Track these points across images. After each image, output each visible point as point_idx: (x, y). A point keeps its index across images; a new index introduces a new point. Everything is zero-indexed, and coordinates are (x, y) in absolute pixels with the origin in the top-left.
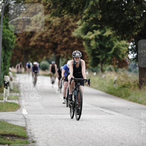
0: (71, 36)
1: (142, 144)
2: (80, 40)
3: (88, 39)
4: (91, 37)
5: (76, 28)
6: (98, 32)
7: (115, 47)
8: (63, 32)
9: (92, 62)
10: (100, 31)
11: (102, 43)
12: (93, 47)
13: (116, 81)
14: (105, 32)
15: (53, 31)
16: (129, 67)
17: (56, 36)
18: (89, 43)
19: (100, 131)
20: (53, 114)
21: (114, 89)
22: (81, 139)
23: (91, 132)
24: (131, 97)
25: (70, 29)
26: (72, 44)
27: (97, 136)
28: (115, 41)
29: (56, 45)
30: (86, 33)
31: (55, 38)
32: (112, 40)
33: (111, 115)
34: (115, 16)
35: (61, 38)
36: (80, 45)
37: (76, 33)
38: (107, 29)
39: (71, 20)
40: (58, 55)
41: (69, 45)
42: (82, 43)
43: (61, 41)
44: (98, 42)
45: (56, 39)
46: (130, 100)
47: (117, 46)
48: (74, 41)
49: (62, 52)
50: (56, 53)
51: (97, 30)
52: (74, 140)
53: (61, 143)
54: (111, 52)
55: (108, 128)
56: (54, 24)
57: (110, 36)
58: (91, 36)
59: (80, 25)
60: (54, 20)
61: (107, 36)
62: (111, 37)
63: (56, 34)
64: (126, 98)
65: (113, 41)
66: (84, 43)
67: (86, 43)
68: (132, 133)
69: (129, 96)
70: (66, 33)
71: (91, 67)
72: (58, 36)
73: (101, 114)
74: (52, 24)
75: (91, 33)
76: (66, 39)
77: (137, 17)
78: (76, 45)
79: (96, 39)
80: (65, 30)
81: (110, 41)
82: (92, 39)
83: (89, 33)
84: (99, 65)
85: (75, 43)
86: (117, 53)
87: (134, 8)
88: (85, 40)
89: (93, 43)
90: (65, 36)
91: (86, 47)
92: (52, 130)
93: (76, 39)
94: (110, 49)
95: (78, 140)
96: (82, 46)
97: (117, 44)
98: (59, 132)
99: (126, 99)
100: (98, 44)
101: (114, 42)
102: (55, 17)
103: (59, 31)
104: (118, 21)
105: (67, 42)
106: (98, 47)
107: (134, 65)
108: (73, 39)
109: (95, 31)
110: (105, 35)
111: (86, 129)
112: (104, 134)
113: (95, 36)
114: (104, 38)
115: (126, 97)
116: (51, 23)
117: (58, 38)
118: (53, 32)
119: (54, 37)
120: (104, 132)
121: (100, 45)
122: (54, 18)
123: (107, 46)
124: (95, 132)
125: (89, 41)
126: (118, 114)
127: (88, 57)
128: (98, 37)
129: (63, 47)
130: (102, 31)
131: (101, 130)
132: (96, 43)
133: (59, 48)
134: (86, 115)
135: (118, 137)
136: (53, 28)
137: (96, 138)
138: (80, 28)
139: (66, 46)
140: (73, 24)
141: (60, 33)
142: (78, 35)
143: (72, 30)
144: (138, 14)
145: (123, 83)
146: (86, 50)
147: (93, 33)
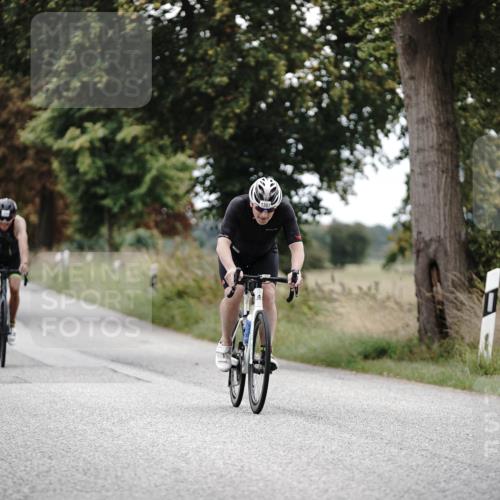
0: (16, 143)
1: (240, 470)
2: (43, 153)
3: (69, 150)
4: (76, 145)
5: (32, 117)
6: (98, 131)
7: (154, 173)
9: (82, 221)
10: (103, 126)
11: (112, 161)
12: (85, 173)
13: (155, 277)
14: (120, 128)
16: (197, 233)
18: (74, 162)
19: (108, 433)
22: (50, 458)
23: (80, 438)
24: (202, 326)
25: (12, 121)
26: (18, 167)
27: (100, 449)
28: (152, 154)
30: (61, 134)
32: (141, 150)
33: (141, 383)
36: (45, 168)
37: (33, 130)
38: (125, 119)
39: (14, 92)
41: (10, 171)
42: (48, 162)
44: (101, 158)
46: (201, 337)
47: (158, 170)
48: (24, 159)
51: (94, 123)
52: (29, 463)
54: (143, 189)
55: (132, 423)
57: (135, 138)
58: (76, 140)
61: (128, 140)
62: (140, 141)
64: (187, 329)
65: (145, 154)
66: (56, 165)
67: (61, 163)
68: (208, 439)
69: (197, 322)
71: (78, 237)
73: (110, 381)
75: (77, 132)
77: (218, 80)
78: (30, 170)
79: (93, 150)
81: (136, 154)
82: (81, 149)
83: (73, 131)
84: (104, 230)
85: (28, 163)
86: (159, 190)
87: (211, 52)
88: (59, 153)
89: (85, 163)
91: (62, 176)
93: (31, 152)
94: (136, 181)
95: (41, 462)
96: (50, 173)
97: (158, 163)
99: (187, 333)
100: (99, 163)
101: (148, 157)
106: (103, 173)
107: (212, 229)
108: (22, 151)
109: (88, 125)
110: (120, 137)
111: (66, 428)
112: (120, 442)
113: (91, 142)
114: (117, 147)
115: (187, 325)
120: (120, 435)
121: (108, 167)
123: (127, 171)
124: (92, 438)
125: (70, 158)
126: (161, 379)
127: (67, 206)
128: (98, 144)
130: (112, 125)
131: (111, 431)
132: (94, 162)
134: (66, 385)
135: (164, 450)
137: (97, 454)
138: (45, 116)
140: (21, 105)
142: (37, 138)
143: (18, 125)
144: (221, 69)
145: (180, 284)
146: (62, 186)
147: (84, 131)
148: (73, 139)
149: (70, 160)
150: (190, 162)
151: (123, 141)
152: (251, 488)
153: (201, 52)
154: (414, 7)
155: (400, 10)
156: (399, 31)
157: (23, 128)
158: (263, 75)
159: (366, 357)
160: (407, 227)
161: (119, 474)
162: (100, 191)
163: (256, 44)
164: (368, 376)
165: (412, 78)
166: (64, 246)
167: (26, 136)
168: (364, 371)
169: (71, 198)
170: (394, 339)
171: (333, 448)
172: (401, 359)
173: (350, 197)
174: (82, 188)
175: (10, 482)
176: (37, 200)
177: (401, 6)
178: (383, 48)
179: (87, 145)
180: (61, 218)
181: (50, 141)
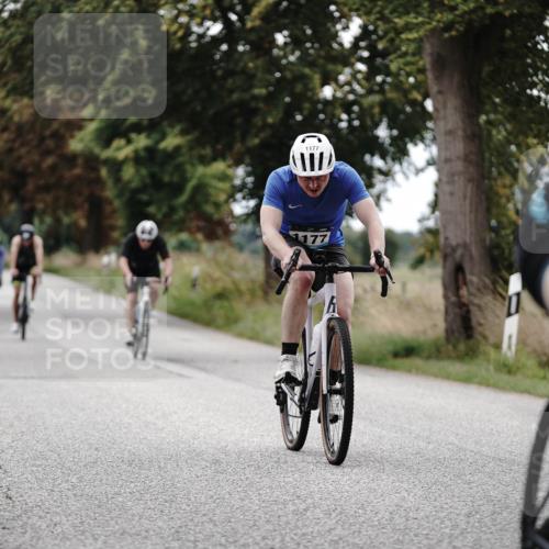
0: (66, 151)
1: (276, 462)
2: (91, 162)
4: (121, 155)
5: (80, 128)
6: (141, 141)
7: (195, 182)
8: (42, 139)
9: (128, 226)
10: (148, 137)
11: (156, 169)
12: (129, 182)
14: (163, 137)
15: (12, 136)
16: (236, 238)
17: (23, 151)
18: (119, 171)
19: (152, 426)
20: (16, 378)
21: (192, 304)
22: (96, 449)
23: (125, 430)
24: (240, 326)
25: (62, 131)
26: (67, 174)
27: (144, 441)
29: (21, 176)
30: (107, 143)
31: (20, 158)
33: (183, 379)
34: (190, 91)
35: (36, 157)
36: (93, 175)
37: (82, 140)
38: (168, 130)
40: (27, 206)
41: (60, 178)
42: (96, 170)
43: (38, 166)
44: (146, 167)
45: (24, 161)
46: (240, 335)
47: (199, 180)
48: (73, 166)
49: (39, 197)
50: (23, 200)
51: (139, 134)
52: (76, 454)
53: (38, 463)
54: (183, 198)
56: (16, 118)
57: (177, 149)
58: (121, 150)
59: (92, 120)
60: (15, 107)
61: (170, 148)
62: (183, 151)
63: (22, 145)
66: (104, 172)
67: (109, 172)
68: (246, 432)
70: (50, 143)
72: (29, 152)
74: (11, 118)
75: (123, 142)
76: (50, 161)
78: (79, 178)
79: (137, 159)
80: (48, 133)
82: (126, 160)
83: (118, 142)
85: (77, 171)
86: (199, 198)
87: (251, 65)
88: (106, 162)
89: (128, 172)
90: (48, 153)
91: (110, 183)
92: (11, 426)
93: (80, 161)
94: (178, 189)
95: (88, 453)
96: (99, 181)
98: (33, 429)
99: (227, 332)
100: (144, 172)
101: (187, 166)
102: (18, 98)
103: (30, 136)
104: (199, 108)
105: (53, 168)
106: (148, 181)
108: (72, 159)
109: (133, 136)
110: (163, 145)
111: (112, 421)
112: (164, 435)
113: (136, 152)
114: (159, 156)
115: (227, 324)
116: (9, 114)
117: (27, 156)
118: (14, 141)
119: (16, 154)
120: (163, 428)
121: (153, 176)
122: (15, 101)
124: (137, 430)
125: (118, 167)
126: (202, 375)
127: (114, 212)
128: (142, 154)
129: (42, 182)
130: (155, 136)
131: (155, 424)
132: (137, 171)
133: (30, 186)
135: (205, 443)
136: (13, 128)
137: (141, 446)
138: (92, 127)
139: (52, 180)
141: (35, 143)
142: (86, 147)
143: (67, 135)
145: (219, 287)
146: (110, 192)
147: (129, 142)
148: (119, 149)
150: (229, 171)
151: (164, 151)
152: (286, 480)
153: (241, 64)
154: (441, 25)
155: (428, 27)
156: (428, 48)
157: (72, 137)
158: (299, 88)
159: (396, 355)
160: (433, 232)
161: (162, 465)
162: (145, 197)
163: (292, 58)
164: (397, 373)
165: (440, 92)
166: (112, 249)
167: (76, 145)
168: (394, 368)
169: (117, 203)
170: (422, 338)
171: (365, 442)
172: (429, 357)
173: (383, 203)
174: (127, 195)
175: (59, 473)
176: (86, 206)
177: (429, 23)
178: (413, 64)
179: (132, 155)
180: (109, 222)
181: (97, 150)
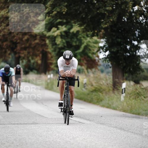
0: (33, 34)
2: (43, 37)
3: (53, 36)
4: (55, 34)
6: (63, 28)
7: (85, 44)
10: (65, 27)
11: (69, 40)
12: (59, 45)
13: (86, 84)
14: (72, 28)
17: (15, 34)
18: (55, 41)
19: (68, 142)
23: (58, 144)
24: (103, 102)
26: (33, 43)
28: (84, 37)
29: (15, 44)
30: (49, 30)
32: (80, 36)
33: (81, 124)
35: (21, 36)
36: (43, 43)
38: (74, 24)
40: (17, 55)
41: (30, 44)
42: (45, 41)
43: (21, 39)
44: (65, 39)
46: (103, 106)
47: (87, 43)
48: (35, 39)
49: (22, 52)
50: (15, 53)
51: (62, 26)
54: (81, 50)
55: (78, 139)
57: (78, 32)
61: (75, 32)
62: (80, 33)
64: (98, 103)
66: (47, 41)
67: (49, 41)
68: (106, 144)
69: (101, 101)
75: (56, 29)
76: (26, 37)
78: (38, 44)
79: (62, 36)
81: (78, 37)
82: (57, 35)
83: (54, 29)
85: (37, 41)
86: (87, 51)
88: (49, 37)
89: (59, 41)
91: (50, 46)
92: (13, 143)
93: (38, 37)
94: (78, 47)
96: (45, 45)
97: (87, 41)
99: (98, 105)
100: (64, 41)
101: (82, 38)
105: (27, 40)
106: (65, 45)
107: (107, 66)
108: (35, 37)
109: (60, 26)
110: (72, 31)
111: (53, 141)
112: (73, 146)
113: (61, 33)
114: (70, 35)
115: (98, 102)
116: (9, 19)
117: (17, 36)
119: (12, 35)
120: (73, 143)
121: (67, 42)
123: (74, 44)
124: (63, 144)
125: (53, 39)
127: (52, 57)
128: (63, 34)
129: (23, 46)
130: (68, 27)
132: (62, 41)
133: (18, 48)
139: (27, 45)
142: (40, 32)
146: (50, 49)
147: (58, 29)
148: (54, 32)
149: (53, 40)
150: (98, 40)
151: (73, 32)
166: (51, 72)
169: (53, 54)
174: (57, 50)
176: (41, 55)
179: (59, 34)
181: (45, 33)
